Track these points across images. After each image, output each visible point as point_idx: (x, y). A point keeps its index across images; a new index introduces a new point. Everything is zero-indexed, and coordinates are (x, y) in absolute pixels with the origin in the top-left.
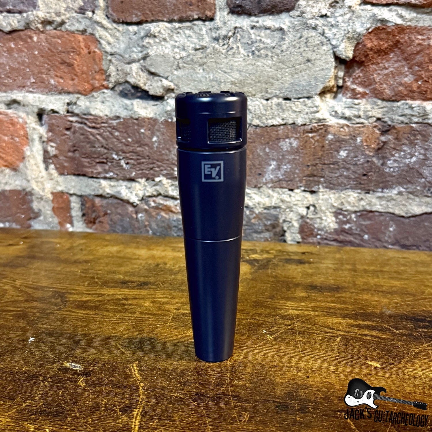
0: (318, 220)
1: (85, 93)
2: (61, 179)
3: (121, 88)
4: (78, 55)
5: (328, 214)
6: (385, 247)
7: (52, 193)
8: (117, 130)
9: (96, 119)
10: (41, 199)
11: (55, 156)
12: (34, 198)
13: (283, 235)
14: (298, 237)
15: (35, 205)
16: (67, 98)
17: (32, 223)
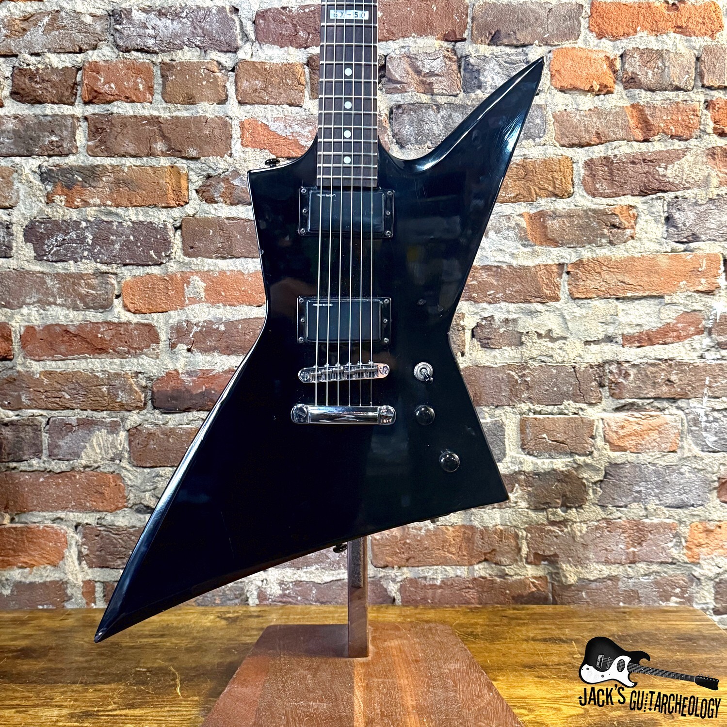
0: (269, 589)
1: (111, 511)
2: (90, 571)
3: (136, 507)
4: (109, 487)
5: (275, 584)
6: (311, 604)
7: (83, 581)
8: (133, 535)
9: (119, 528)
10: (74, 586)
11: (87, 555)
12: (68, 585)
13: (247, 600)
14: (257, 602)
15: (69, 591)
16: (98, 515)
17: (65, 604)
